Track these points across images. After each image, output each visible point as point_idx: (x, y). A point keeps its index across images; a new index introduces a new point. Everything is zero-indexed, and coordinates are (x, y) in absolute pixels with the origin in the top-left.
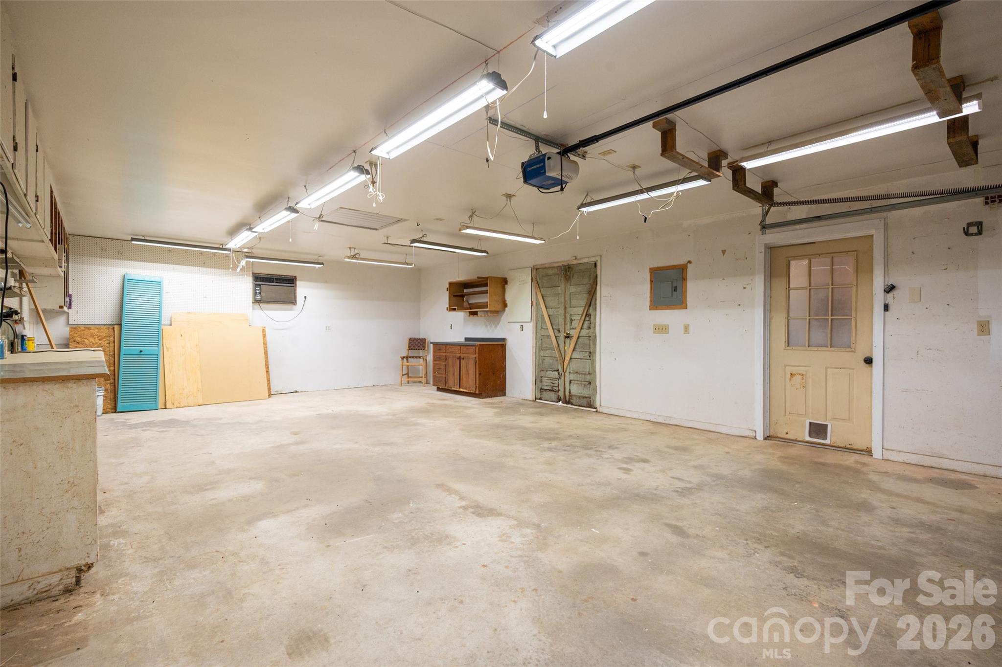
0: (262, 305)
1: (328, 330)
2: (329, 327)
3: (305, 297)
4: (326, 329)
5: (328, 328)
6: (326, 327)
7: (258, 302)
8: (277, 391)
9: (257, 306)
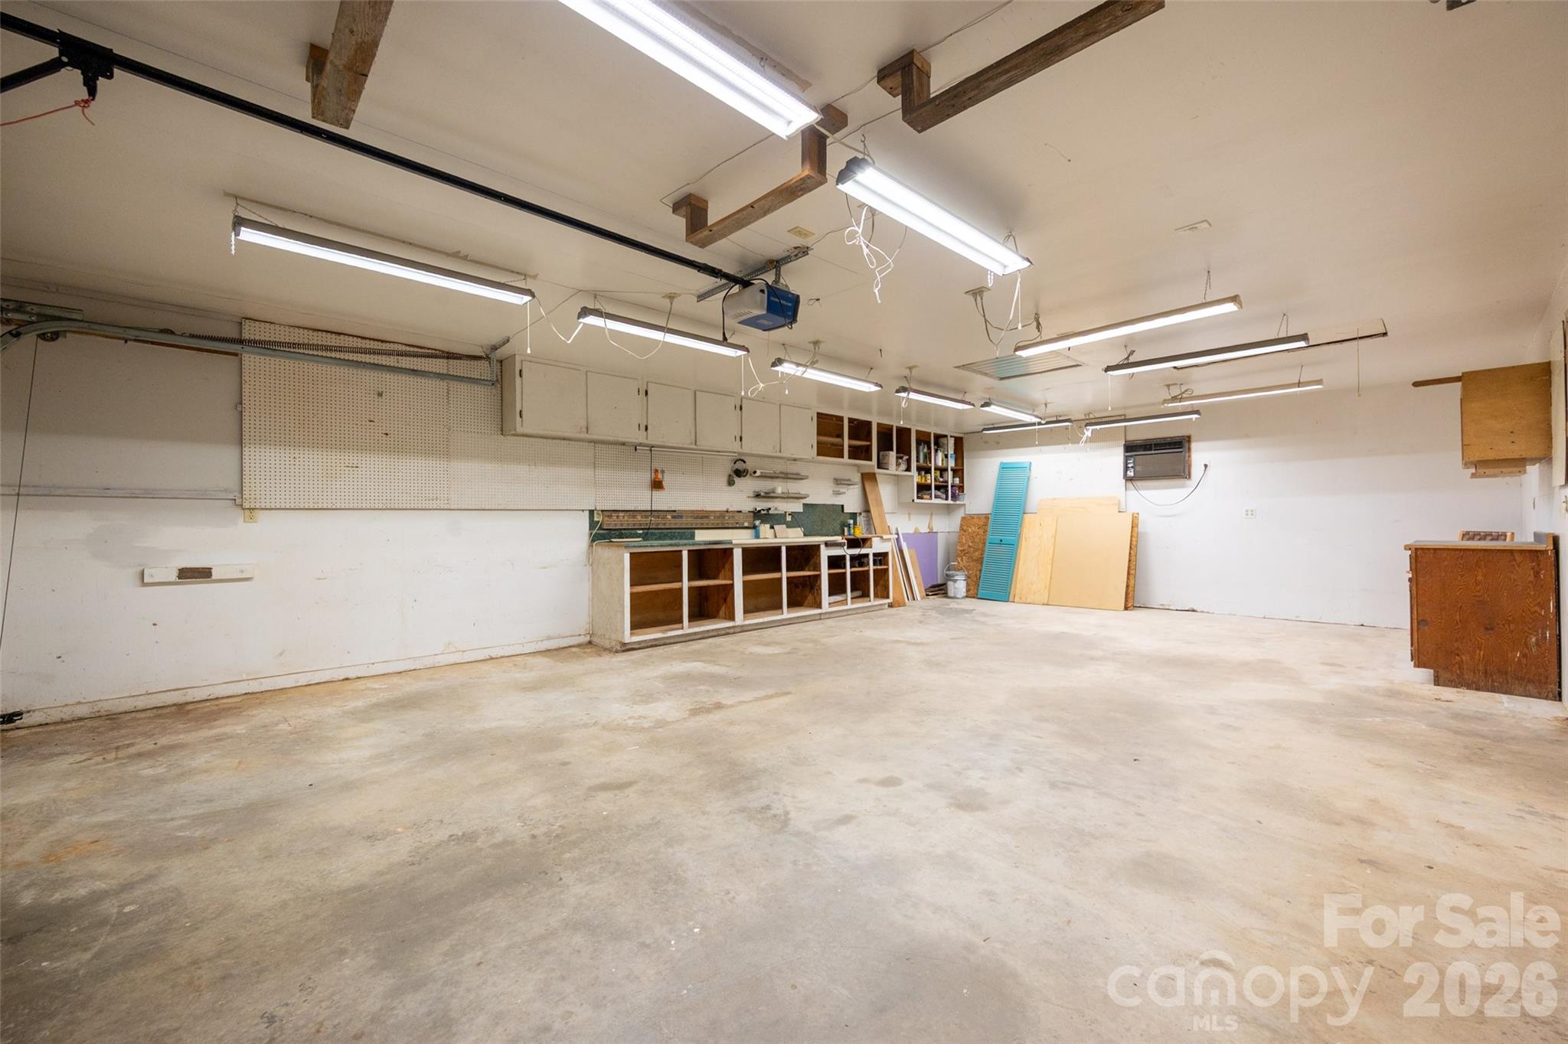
0: (1139, 484)
1: (1249, 516)
2: (1252, 511)
3: (1206, 466)
4: (1247, 515)
5: (1250, 513)
6: (1247, 511)
7: (1131, 480)
8: (1162, 605)
9: (1129, 484)
